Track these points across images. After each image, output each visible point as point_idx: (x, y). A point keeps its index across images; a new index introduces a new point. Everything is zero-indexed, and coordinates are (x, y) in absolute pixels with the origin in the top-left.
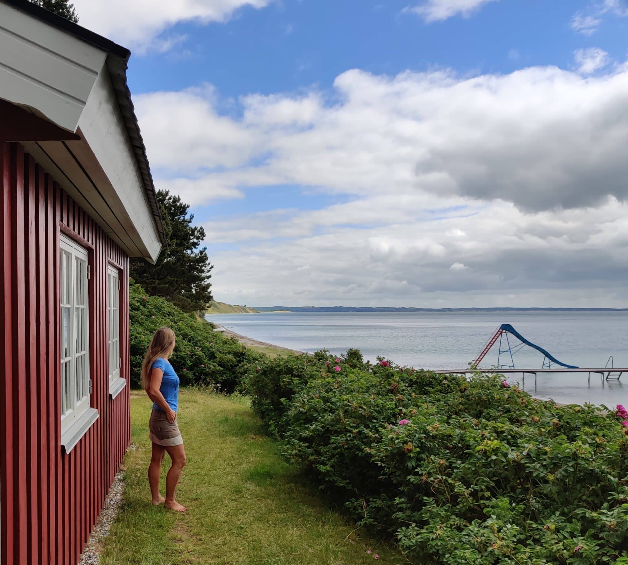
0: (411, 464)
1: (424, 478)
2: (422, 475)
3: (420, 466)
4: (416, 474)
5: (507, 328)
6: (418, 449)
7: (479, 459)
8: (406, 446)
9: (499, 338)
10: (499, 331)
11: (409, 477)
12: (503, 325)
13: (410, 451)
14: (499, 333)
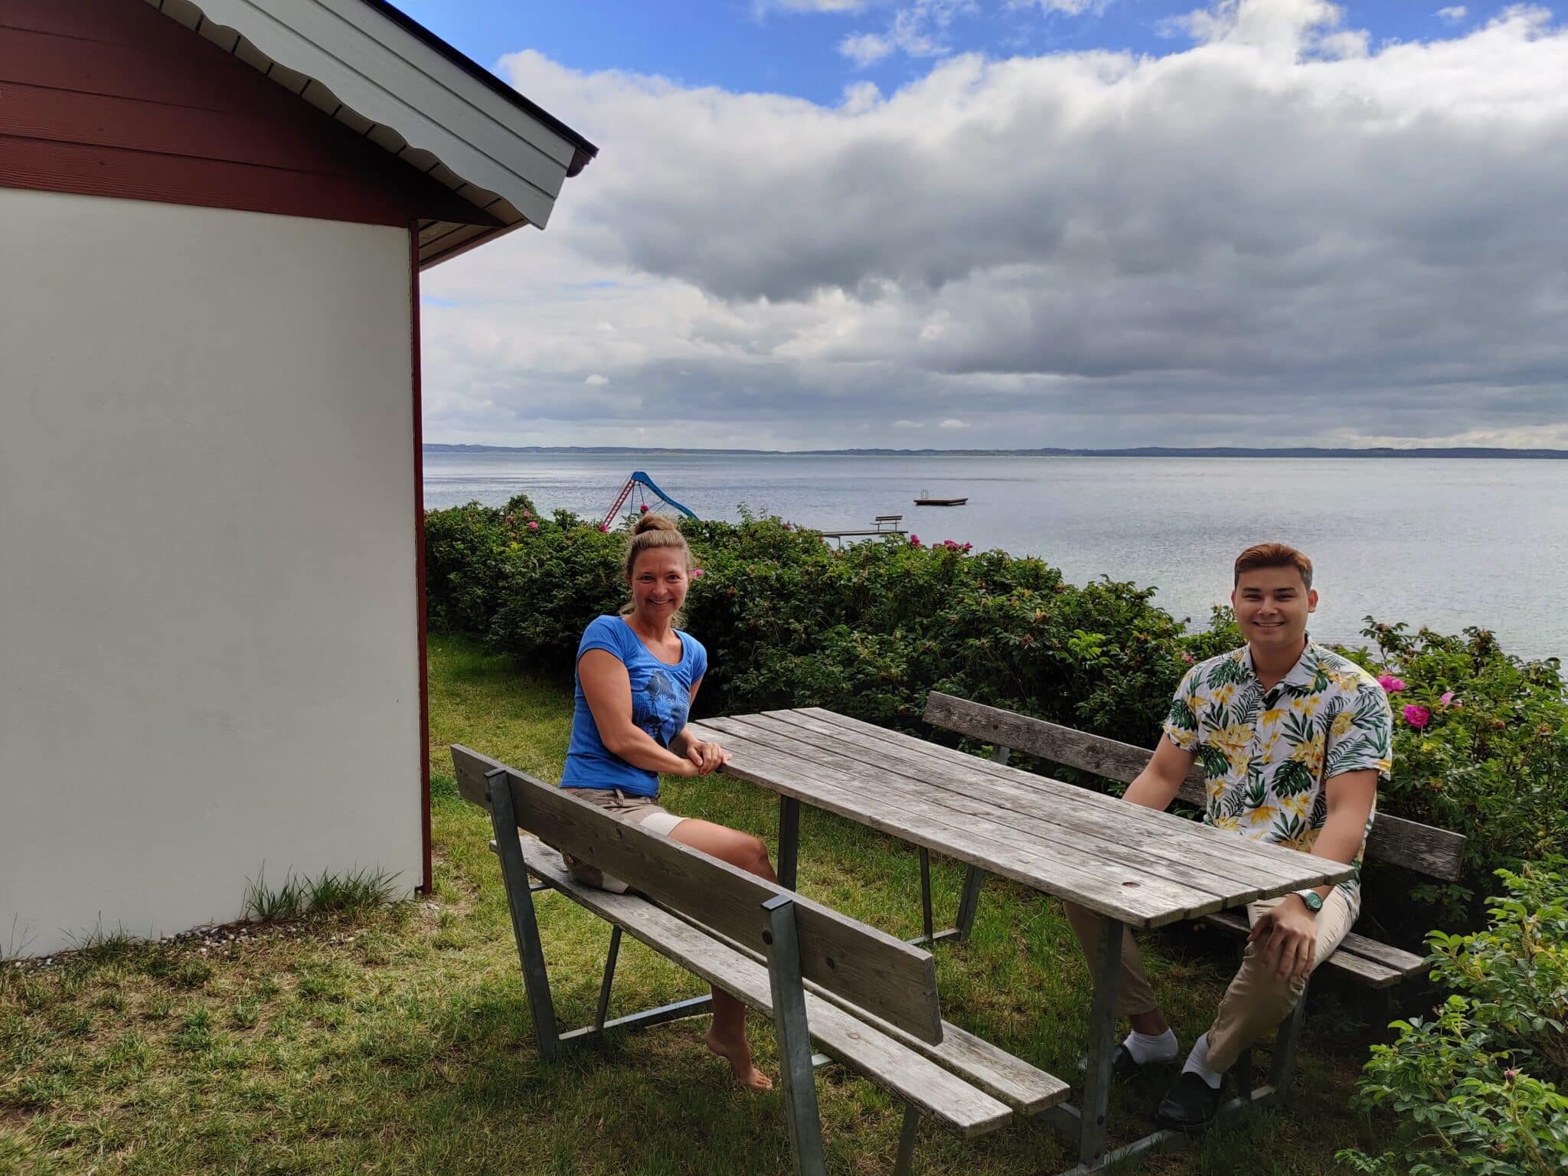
0: (736, 609)
1: (752, 621)
2: (749, 619)
3: (745, 611)
4: (743, 619)
5: (641, 478)
6: (742, 593)
7: (806, 596)
8: (729, 591)
9: (631, 492)
10: (630, 482)
11: (736, 623)
12: (635, 473)
13: (733, 595)
14: (630, 485)
